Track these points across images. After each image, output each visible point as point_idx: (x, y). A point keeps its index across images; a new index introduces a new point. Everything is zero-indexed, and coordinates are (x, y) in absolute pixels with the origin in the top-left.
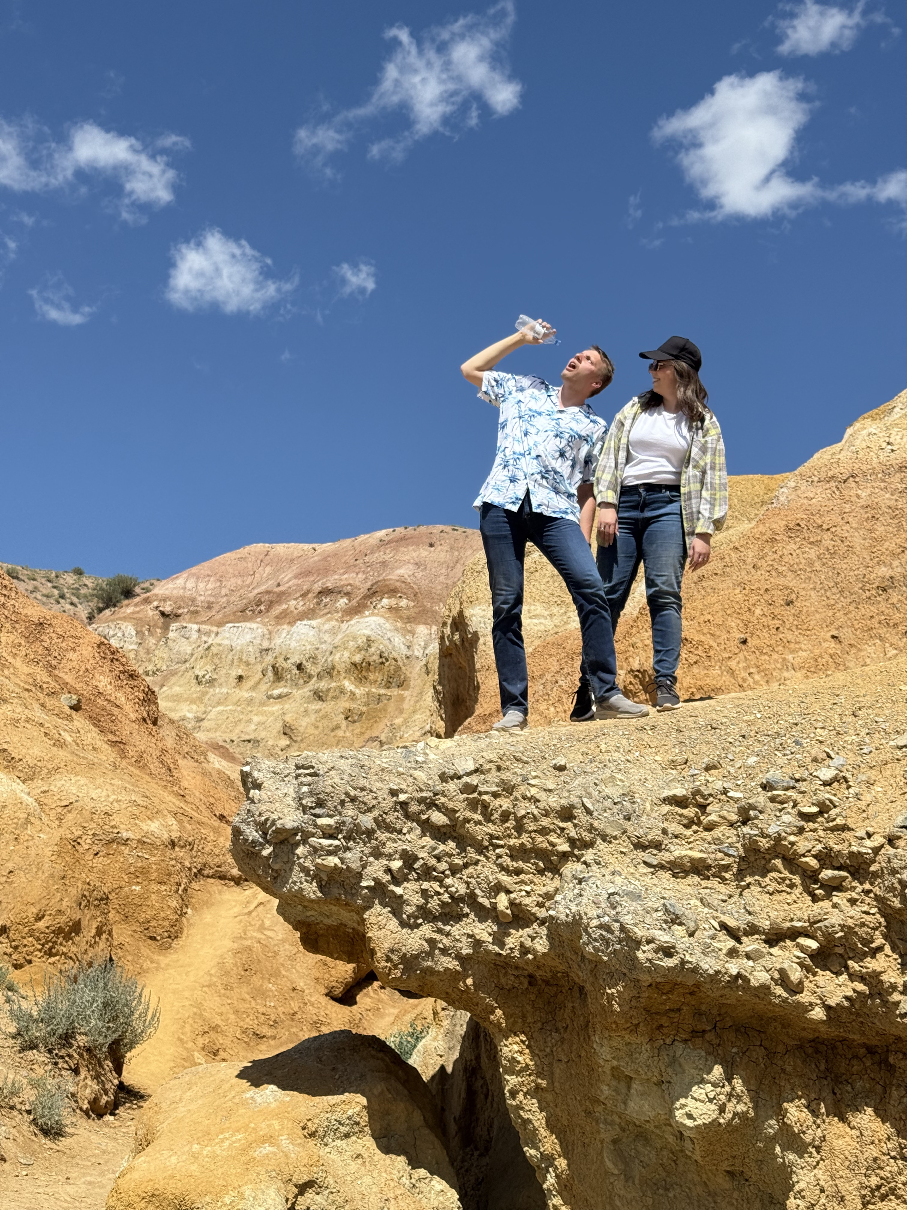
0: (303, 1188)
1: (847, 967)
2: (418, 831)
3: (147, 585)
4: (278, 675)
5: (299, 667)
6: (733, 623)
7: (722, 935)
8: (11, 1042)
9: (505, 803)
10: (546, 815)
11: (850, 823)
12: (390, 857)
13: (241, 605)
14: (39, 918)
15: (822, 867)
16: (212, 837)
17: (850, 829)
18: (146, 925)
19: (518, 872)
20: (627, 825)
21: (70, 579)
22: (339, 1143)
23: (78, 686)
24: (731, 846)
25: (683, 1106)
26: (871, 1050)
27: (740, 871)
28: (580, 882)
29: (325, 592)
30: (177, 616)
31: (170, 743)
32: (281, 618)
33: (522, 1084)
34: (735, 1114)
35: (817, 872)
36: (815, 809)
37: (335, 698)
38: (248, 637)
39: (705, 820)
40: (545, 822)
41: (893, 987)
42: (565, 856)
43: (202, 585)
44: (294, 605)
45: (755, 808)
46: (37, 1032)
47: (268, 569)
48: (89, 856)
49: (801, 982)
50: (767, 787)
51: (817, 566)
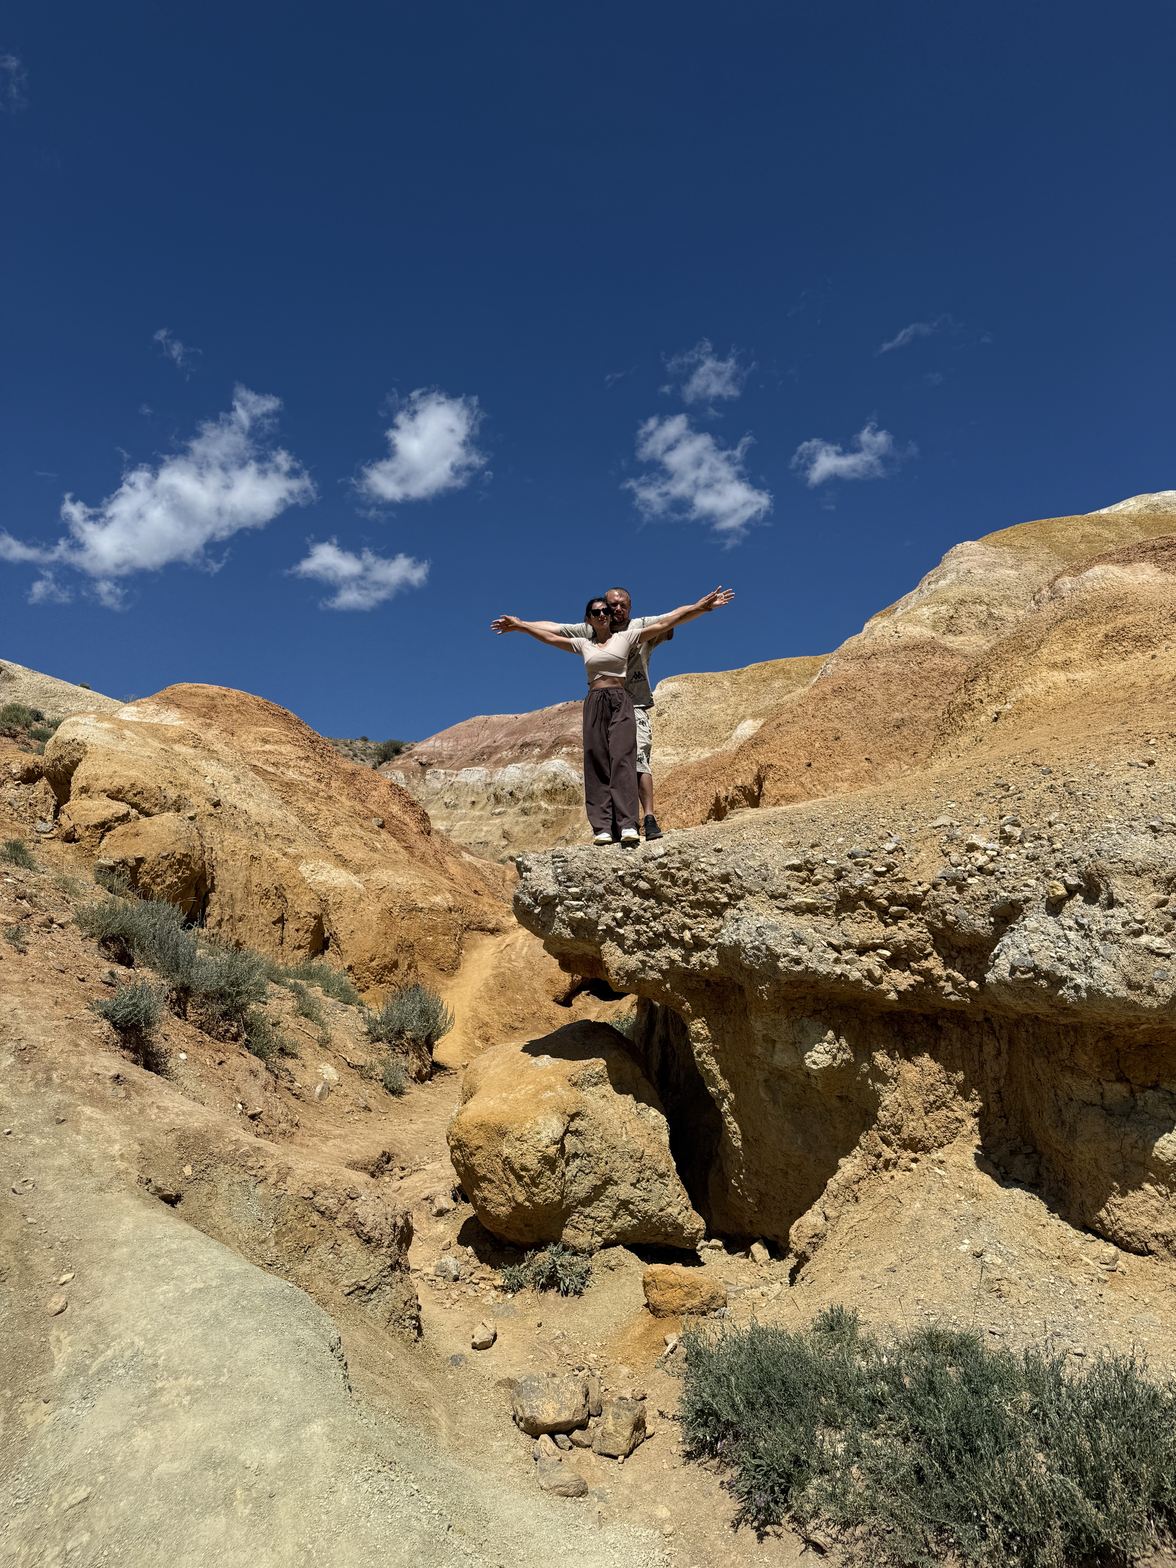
0: (573, 1117)
1: (909, 967)
2: (631, 894)
3: (409, 745)
4: (498, 800)
5: (511, 794)
6: (801, 753)
7: (829, 950)
8: (365, 1037)
9: (685, 874)
10: (712, 880)
11: (907, 876)
12: (615, 911)
13: (471, 756)
14: (372, 960)
15: (891, 904)
16: (474, 904)
17: (907, 880)
18: (437, 962)
19: (696, 916)
20: (765, 884)
21: (359, 744)
22: (591, 1088)
23: (380, 813)
24: (831, 894)
25: (810, 1057)
26: (926, 1017)
27: (837, 910)
28: (737, 921)
29: (525, 745)
30: (431, 765)
31: (437, 845)
32: (497, 763)
33: (704, 1048)
34: (843, 1060)
35: (887, 908)
36: (884, 869)
37: (535, 813)
38: (477, 776)
39: (814, 879)
40: (712, 884)
41: (940, 978)
42: (725, 906)
43: (445, 744)
44: (505, 754)
45: (845, 870)
46: (381, 1030)
47: (487, 732)
48: (398, 920)
49: (881, 977)
50: (851, 856)
51: (854, 714)
